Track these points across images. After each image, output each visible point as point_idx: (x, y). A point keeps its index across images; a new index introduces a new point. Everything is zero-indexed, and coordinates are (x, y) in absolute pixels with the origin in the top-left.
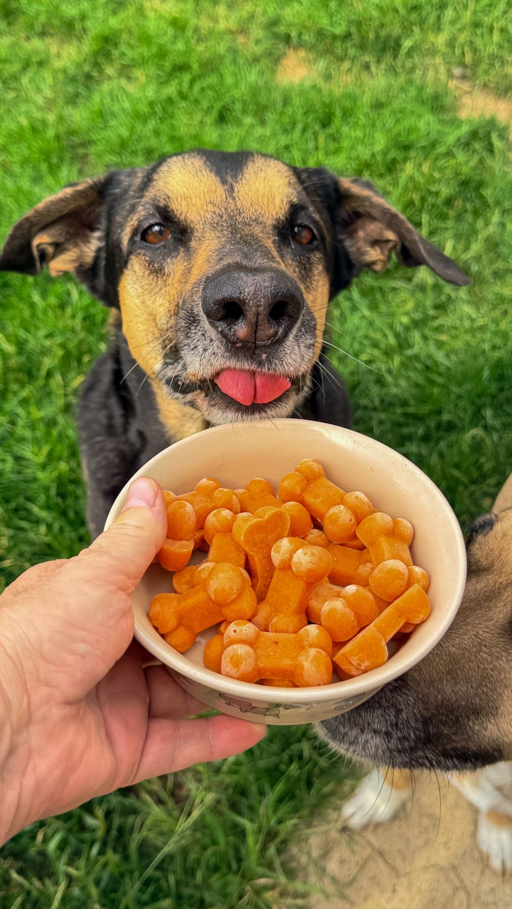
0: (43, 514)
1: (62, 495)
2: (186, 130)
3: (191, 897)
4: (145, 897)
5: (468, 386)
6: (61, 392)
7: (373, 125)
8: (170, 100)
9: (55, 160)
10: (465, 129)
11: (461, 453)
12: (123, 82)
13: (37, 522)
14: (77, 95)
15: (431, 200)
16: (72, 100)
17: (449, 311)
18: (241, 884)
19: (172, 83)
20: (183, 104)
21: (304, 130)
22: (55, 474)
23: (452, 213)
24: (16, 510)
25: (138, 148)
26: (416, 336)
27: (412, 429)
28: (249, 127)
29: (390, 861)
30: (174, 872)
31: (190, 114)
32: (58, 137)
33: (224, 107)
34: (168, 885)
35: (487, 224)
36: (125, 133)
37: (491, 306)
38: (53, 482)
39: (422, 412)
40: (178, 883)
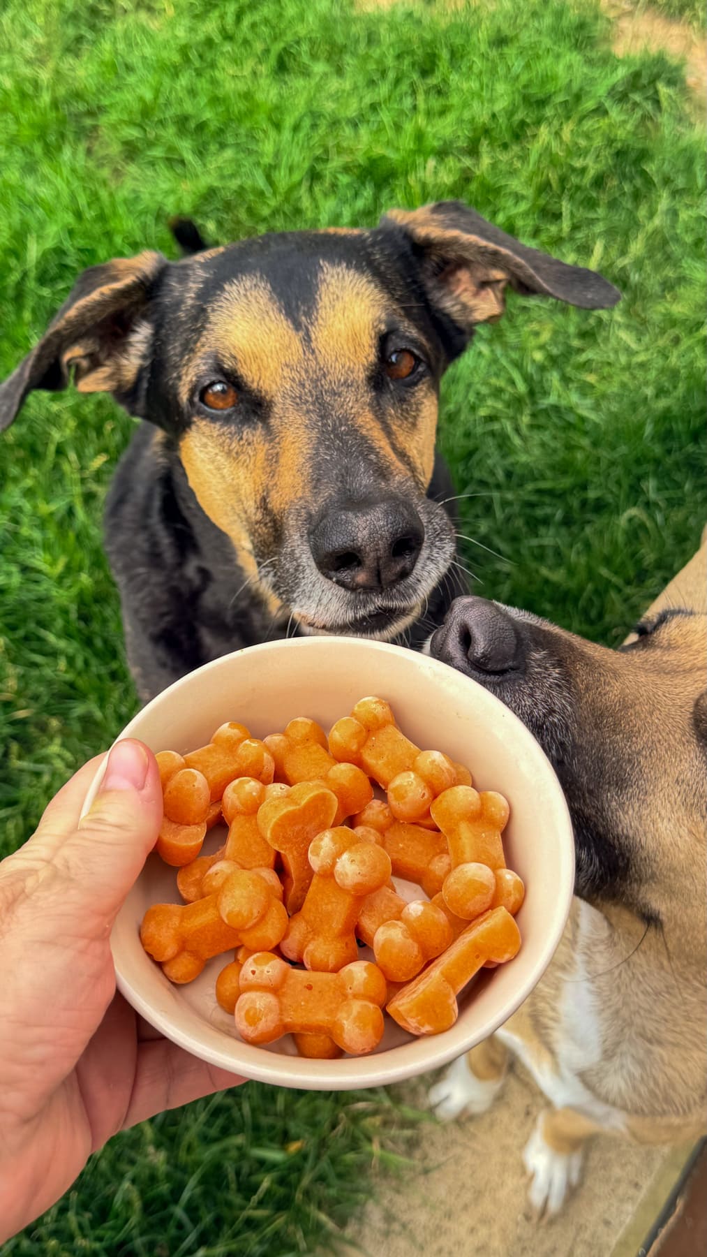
0: (62, 644)
1: (85, 618)
2: (233, 86)
3: (272, 1127)
4: (213, 1132)
5: (623, 449)
6: (77, 476)
7: (493, 71)
8: (209, 42)
9: (52, 138)
10: (621, 73)
11: (614, 543)
12: (143, 16)
13: (53, 654)
14: (79, 39)
15: (574, 180)
16: (74, 48)
17: (599, 340)
18: (334, 1110)
19: (211, 15)
20: (227, 47)
21: (397, 81)
22: (74, 591)
23: (604, 198)
24: (26, 638)
25: (167, 116)
26: (554, 378)
27: (548, 510)
28: (321, 78)
29: (522, 1076)
30: (249, 1097)
31: (237, 61)
32: (55, 104)
33: (285, 49)
34: (242, 1116)
35: (651, 215)
36: (148, 96)
37: (657, 330)
38: (72, 602)
39: (562, 486)
40: (253, 1110)
